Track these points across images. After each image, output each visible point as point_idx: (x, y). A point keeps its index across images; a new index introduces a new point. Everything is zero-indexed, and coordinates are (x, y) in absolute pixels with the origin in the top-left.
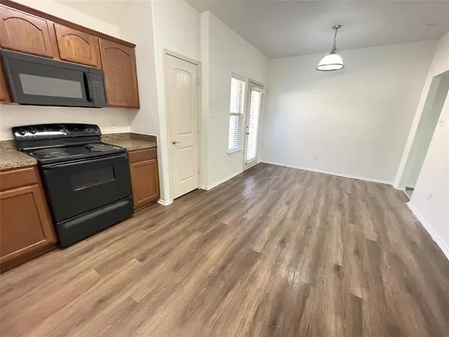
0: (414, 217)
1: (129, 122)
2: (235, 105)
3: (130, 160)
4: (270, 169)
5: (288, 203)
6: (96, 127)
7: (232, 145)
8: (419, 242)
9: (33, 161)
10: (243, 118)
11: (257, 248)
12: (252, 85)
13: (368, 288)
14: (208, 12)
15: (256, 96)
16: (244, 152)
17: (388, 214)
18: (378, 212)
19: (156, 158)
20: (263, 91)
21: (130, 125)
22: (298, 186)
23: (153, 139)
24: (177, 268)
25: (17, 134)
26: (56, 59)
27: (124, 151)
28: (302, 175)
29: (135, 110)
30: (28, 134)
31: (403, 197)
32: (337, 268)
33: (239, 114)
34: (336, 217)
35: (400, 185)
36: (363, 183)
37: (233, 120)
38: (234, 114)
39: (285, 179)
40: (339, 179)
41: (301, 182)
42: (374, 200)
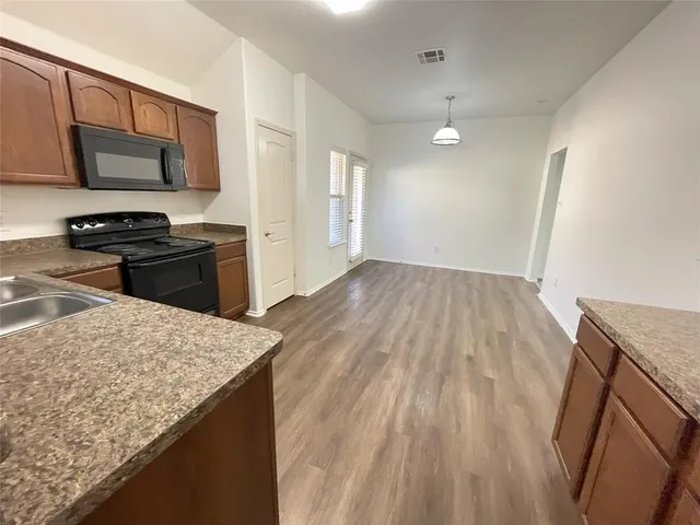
0: (544, 307)
1: (203, 210)
2: (336, 185)
3: (218, 257)
4: (380, 267)
5: (411, 303)
6: (163, 216)
7: (333, 237)
8: (546, 328)
9: (118, 259)
10: (345, 201)
11: (385, 349)
12: (354, 159)
13: (499, 370)
14: (304, 74)
15: (359, 172)
16: (347, 246)
17: (518, 307)
18: (509, 306)
19: (245, 254)
20: (367, 165)
21: (203, 212)
22: (419, 284)
23: (242, 230)
24: (300, 376)
25: (74, 227)
26: (131, 133)
27: (211, 246)
28: (421, 272)
29: (214, 193)
30: (87, 226)
31: (535, 289)
32: (470, 358)
33: (339, 196)
34: (466, 314)
35: (532, 277)
36: (493, 277)
37: (333, 203)
38: (334, 196)
39: (403, 277)
40: (466, 275)
41: (423, 280)
42: (504, 294)
